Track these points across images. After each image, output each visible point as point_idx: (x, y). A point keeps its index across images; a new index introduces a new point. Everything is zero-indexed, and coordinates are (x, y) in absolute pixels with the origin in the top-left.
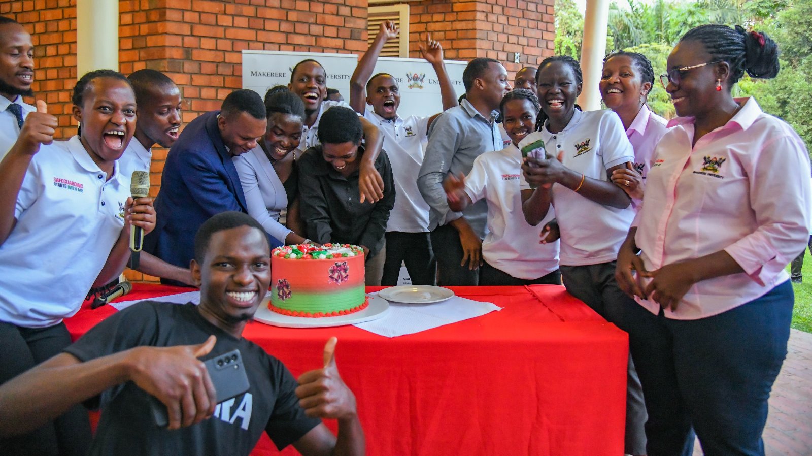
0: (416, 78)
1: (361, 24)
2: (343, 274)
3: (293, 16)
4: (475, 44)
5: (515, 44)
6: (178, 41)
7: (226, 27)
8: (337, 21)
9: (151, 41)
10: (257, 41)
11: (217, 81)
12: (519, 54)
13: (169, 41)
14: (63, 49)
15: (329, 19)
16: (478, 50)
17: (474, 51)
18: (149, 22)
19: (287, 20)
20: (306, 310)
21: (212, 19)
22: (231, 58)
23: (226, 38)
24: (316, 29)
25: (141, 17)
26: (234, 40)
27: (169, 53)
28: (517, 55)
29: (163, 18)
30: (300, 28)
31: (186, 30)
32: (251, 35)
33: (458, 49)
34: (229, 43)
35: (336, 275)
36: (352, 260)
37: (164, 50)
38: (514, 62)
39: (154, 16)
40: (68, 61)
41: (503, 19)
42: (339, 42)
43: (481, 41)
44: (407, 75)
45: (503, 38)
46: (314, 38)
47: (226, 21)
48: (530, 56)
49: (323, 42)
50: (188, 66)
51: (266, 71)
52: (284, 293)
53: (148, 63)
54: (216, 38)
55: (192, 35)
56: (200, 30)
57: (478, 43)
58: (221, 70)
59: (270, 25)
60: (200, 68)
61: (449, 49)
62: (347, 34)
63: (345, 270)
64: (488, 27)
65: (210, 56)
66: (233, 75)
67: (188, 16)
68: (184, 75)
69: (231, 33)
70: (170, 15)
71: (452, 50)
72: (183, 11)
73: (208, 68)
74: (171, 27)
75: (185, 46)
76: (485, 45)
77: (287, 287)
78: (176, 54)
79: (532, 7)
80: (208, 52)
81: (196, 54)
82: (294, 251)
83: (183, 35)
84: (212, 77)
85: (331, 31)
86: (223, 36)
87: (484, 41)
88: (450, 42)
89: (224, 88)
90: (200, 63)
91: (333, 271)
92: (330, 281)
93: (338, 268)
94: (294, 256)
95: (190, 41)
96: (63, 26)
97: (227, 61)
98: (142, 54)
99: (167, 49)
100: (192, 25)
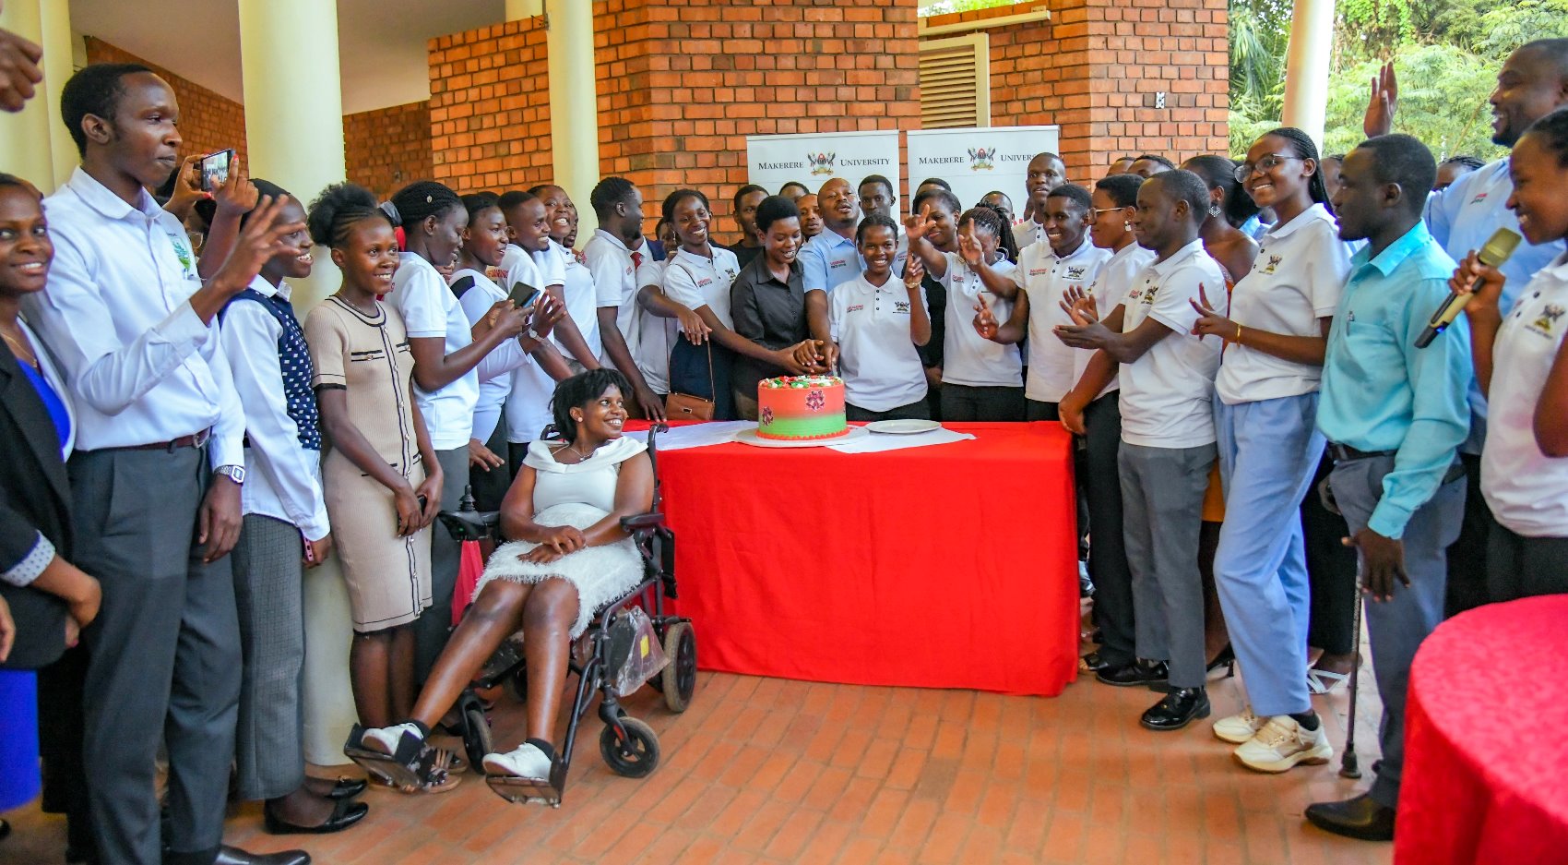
0: (982, 155)
1: (910, 78)
2: (820, 402)
3: (813, 78)
4: (1087, 87)
5: (1155, 78)
6: (665, 128)
7: (726, 104)
8: (874, 77)
9: (635, 131)
10: (767, 118)
11: (718, 175)
12: (1163, 95)
13: (656, 129)
14: (530, 145)
15: (864, 76)
16: (1092, 96)
17: (1087, 97)
18: (630, 106)
19: (806, 84)
20: (786, 434)
21: (708, 96)
22: (733, 143)
23: (726, 118)
24: (845, 93)
25: (621, 101)
26: (737, 120)
27: (658, 145)
28: (1159, 96)
29: (647, 101)
30: (823, 94)
31: (676, 113)
32: (758, 110)
33: (1062, 96)
34: (731, 124)
35: (812, 403)
36: (828, 389)
37: (651, 142)
38: (1154, 107)
39: (637, 99)
40: (538, 160)
41: (1134, 43)
42: (879, 107)
43: (1098, 81)
44: (969, 152)
45: (1135, 71)
46: (844, 104)
47: (725, 96)
48: (1184, 95)
49: (857, 109)
50: (682, 160)
51: (777, 162)
52: (768, 419)
53: (633, 158)
54: (714, 119)
55: (684, 119)
56: (693, 112)
57: (1093, 85)
58: (722, 161)
59: (783, 95)
60: (696, 160)
61: (1049, 97)
62: (890, 94)
63: (821, 399)
64: (1111, 57)
65: (707, 144)
66: (738, 166)
67: (680, 95)
68: (676, 172)
69: (733, 111)
70: (656, 96)
71: (1053, 99)
72: (671, 89)
73: (706, 160)
74: (658, 112)
75: (677, 133)
76: (1105, 86)
77: (770, 413)
78: (664, 145)
79: (1185, 16)
80: (704, 139)
81: (690, 144)
82: (776, 382)
83: (673, 121)
84: (711, 170)
85: (867, 93)
86: (723, 116)
87: (1103, 81)
88: (1050, 85)
89: (727, 183)
90: (696, 154)
91: (809, 399)
92: (807, 408)
93: (813, 396)
94: (775, 386)
95: (681, 127)
96: (529, 115)
97: (729, 148)
98: (625, 148)
99: (654, 140)
100: (683, 106)
